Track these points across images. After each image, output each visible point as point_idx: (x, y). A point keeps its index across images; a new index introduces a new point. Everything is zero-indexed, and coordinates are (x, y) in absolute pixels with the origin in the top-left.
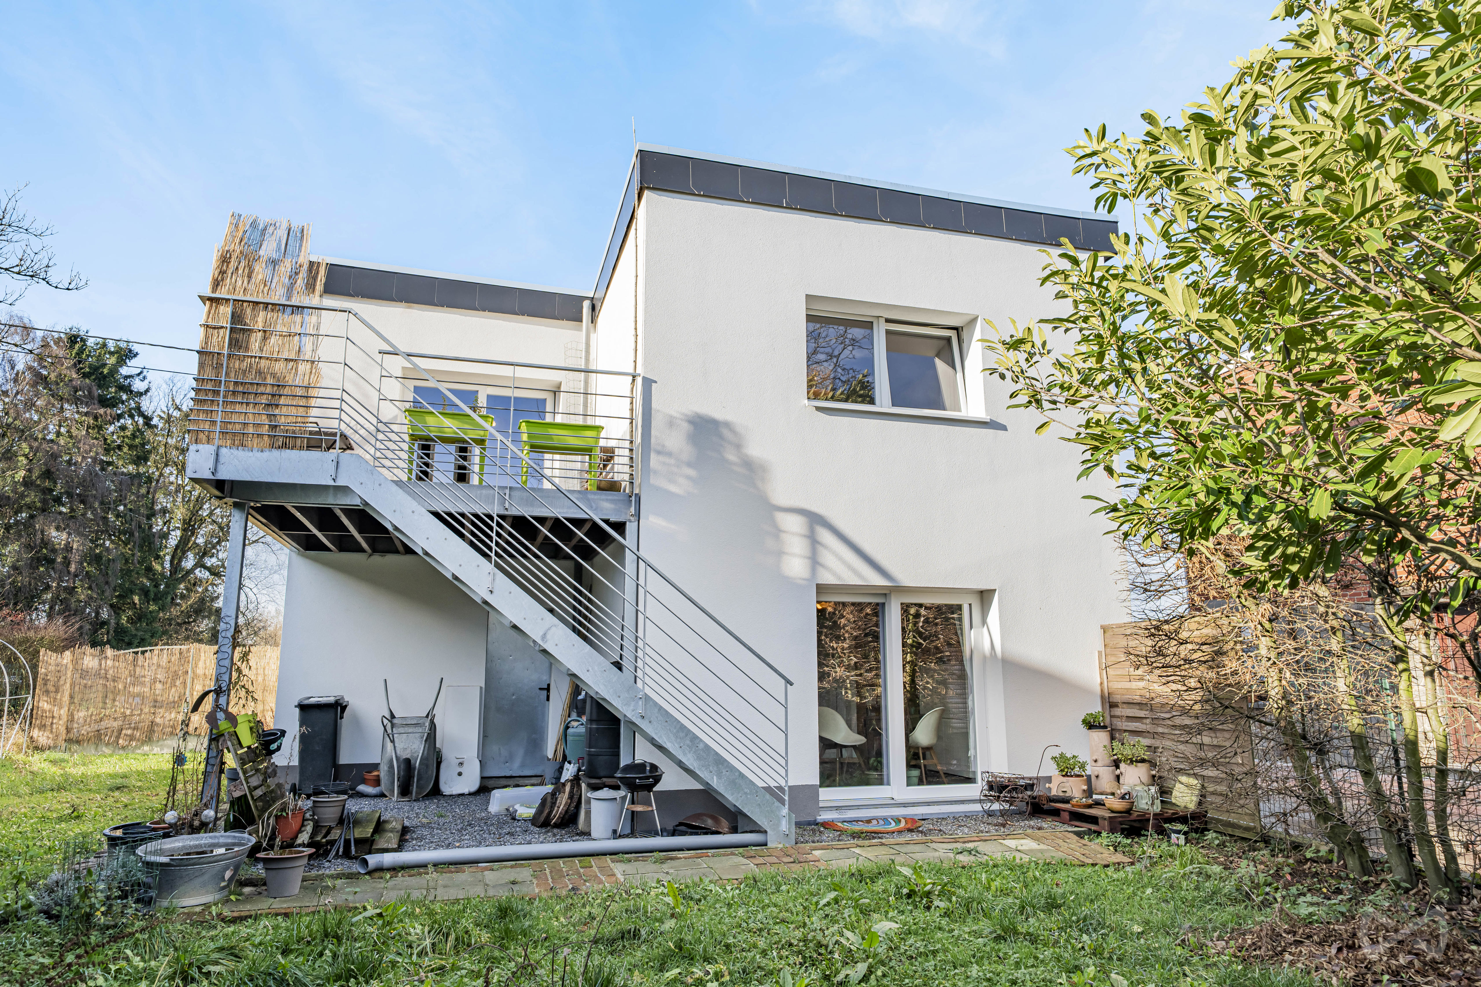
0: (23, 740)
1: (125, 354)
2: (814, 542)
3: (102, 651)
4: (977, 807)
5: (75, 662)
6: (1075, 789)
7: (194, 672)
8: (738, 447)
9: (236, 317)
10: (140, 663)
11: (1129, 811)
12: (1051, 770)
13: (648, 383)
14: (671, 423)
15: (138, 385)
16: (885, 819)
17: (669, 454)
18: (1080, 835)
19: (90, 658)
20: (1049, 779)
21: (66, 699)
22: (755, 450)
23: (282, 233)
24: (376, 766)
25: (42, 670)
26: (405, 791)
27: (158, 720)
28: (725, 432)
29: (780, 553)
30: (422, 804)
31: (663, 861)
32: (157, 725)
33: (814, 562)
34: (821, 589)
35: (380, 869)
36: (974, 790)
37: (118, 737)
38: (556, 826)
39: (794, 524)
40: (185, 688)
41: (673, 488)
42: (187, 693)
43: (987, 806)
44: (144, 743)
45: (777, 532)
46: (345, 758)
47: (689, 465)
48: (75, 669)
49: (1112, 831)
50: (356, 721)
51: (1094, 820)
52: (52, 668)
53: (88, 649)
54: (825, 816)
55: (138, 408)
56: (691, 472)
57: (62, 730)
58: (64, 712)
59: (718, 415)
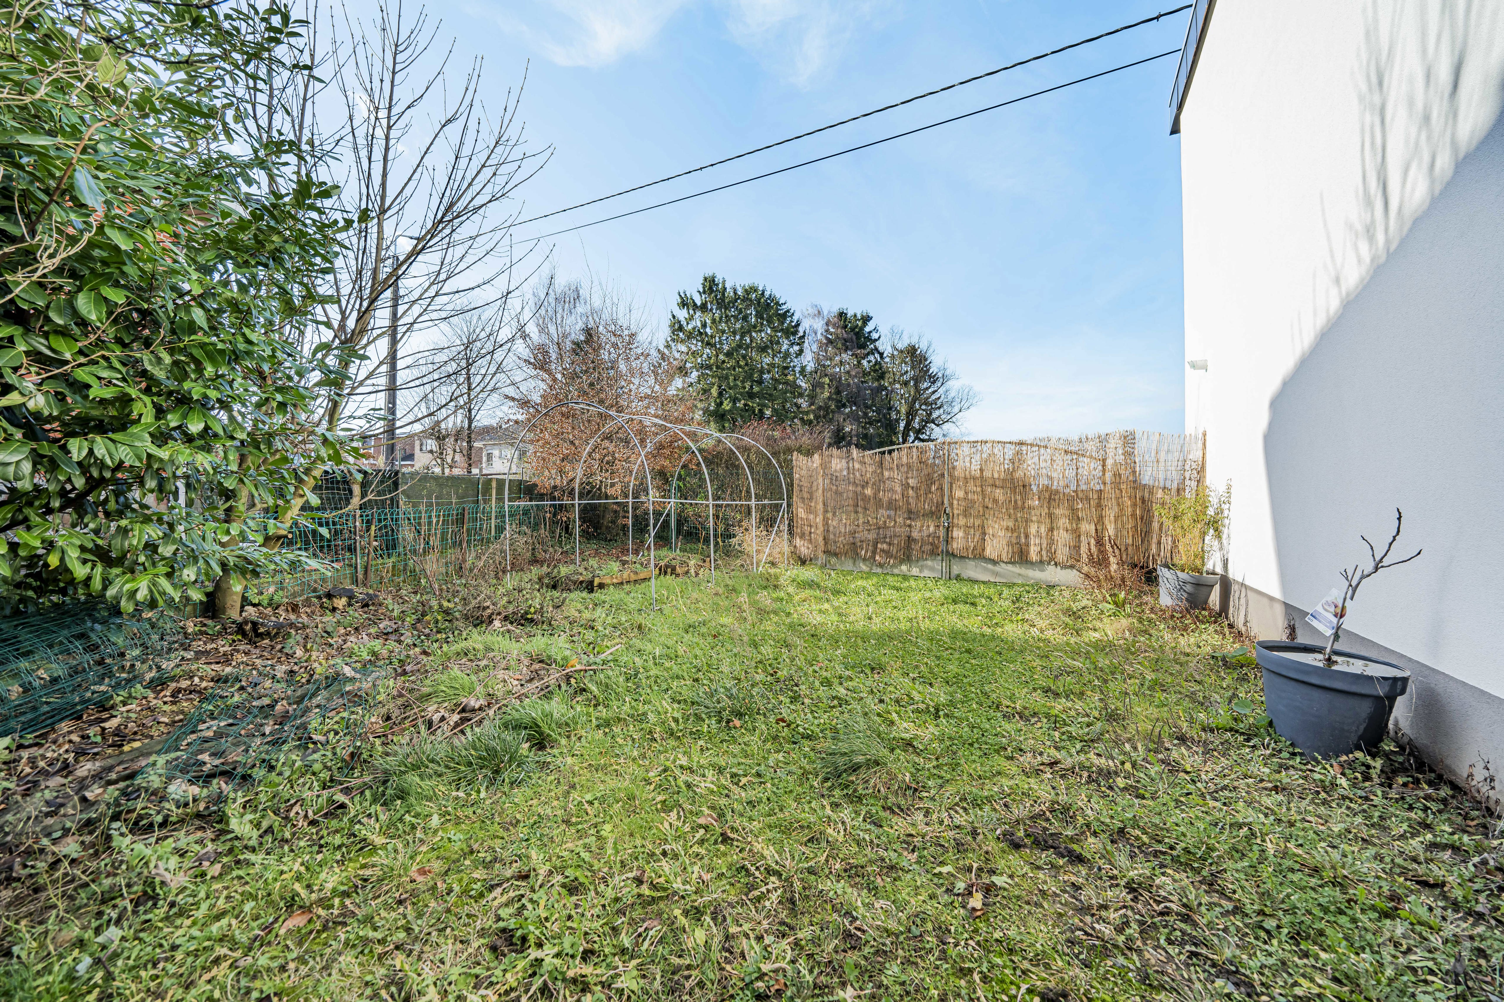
0: (786, 549)
1: (866, 319)
3: (848, 452)
5: (824, 466)
7: (951, 475)
10: (886, 464)
15: (875, 336)
19: (838, 462)
21: (820, 506)
25: (796, 476)
27: (915, 534)
32: (914, 540)
37: (874, 552)
40: (943, 496)
42: (946, 501)
44: (902, 562)
48: (825, 475)
52: (804, 473)
53: (835, 451)
55: (876, 349)
57: (820, 540)
58: (819, 520)
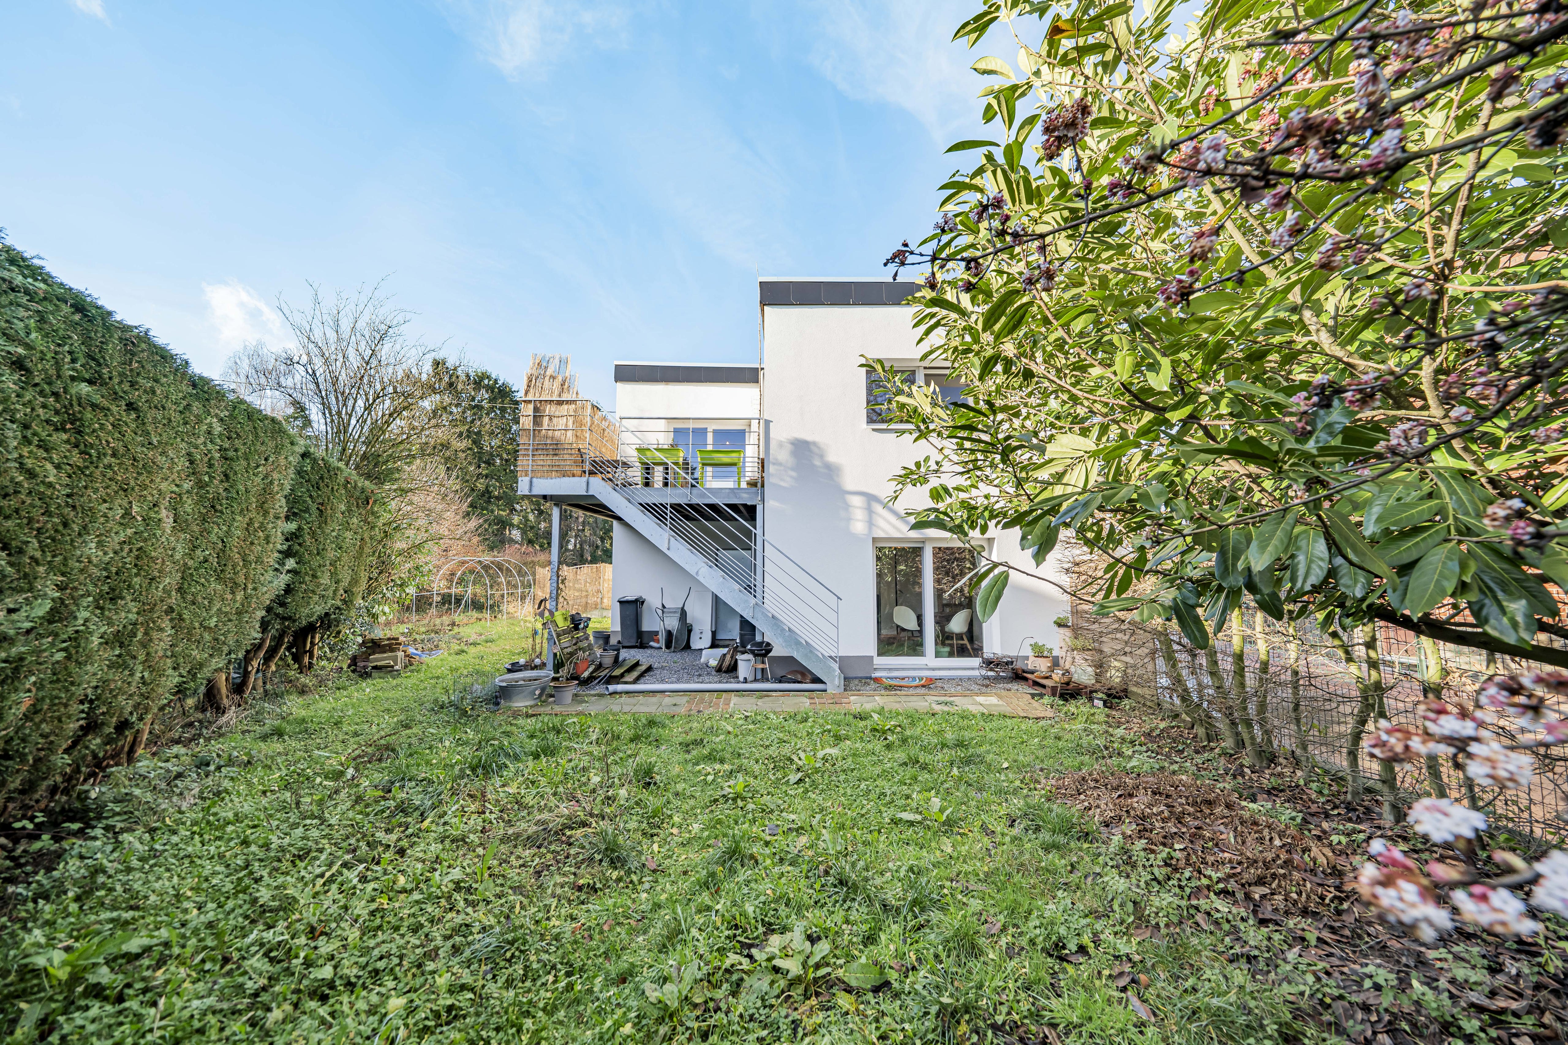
2: (870, 511)
4: (976, 673)
6: (1042, 665)
7: (604, 578)
8: (822, 456)
9: (536, 409)
10: (579, 573)
11: (1068, 684)
12: (1029, 652)
13: (767, 423)
14: (781, 445)
16: (914, 678)
17: (780, 464)
18: (1033, 696)
20: (1027, 658)
22: (832, 457)
23: (557, 361)
24: (656, 633)
25: (537, 577)
26: (668, 646)
27: (589, 601)
28: (813, 447)
29: (849, 519)
30: (679, 655)
31: (761, 697)
32: (589, 603)
33: (871, 523)
34: (875, 540)
35: (615, 693)
36: (976, 662)
38: (726, 672)
39: (857, 501)
40: (600, 586)
41: (782, 484)
43: (984, 672)
45: (847, 506)
46: (646, 627)
47: (792, 469)
49: (1054, 695)
50: (650, 608)
51: (1044, 686)
52: (541, 576)
54: (877, 674)
56: (794, 474)
59: (809, 438)
